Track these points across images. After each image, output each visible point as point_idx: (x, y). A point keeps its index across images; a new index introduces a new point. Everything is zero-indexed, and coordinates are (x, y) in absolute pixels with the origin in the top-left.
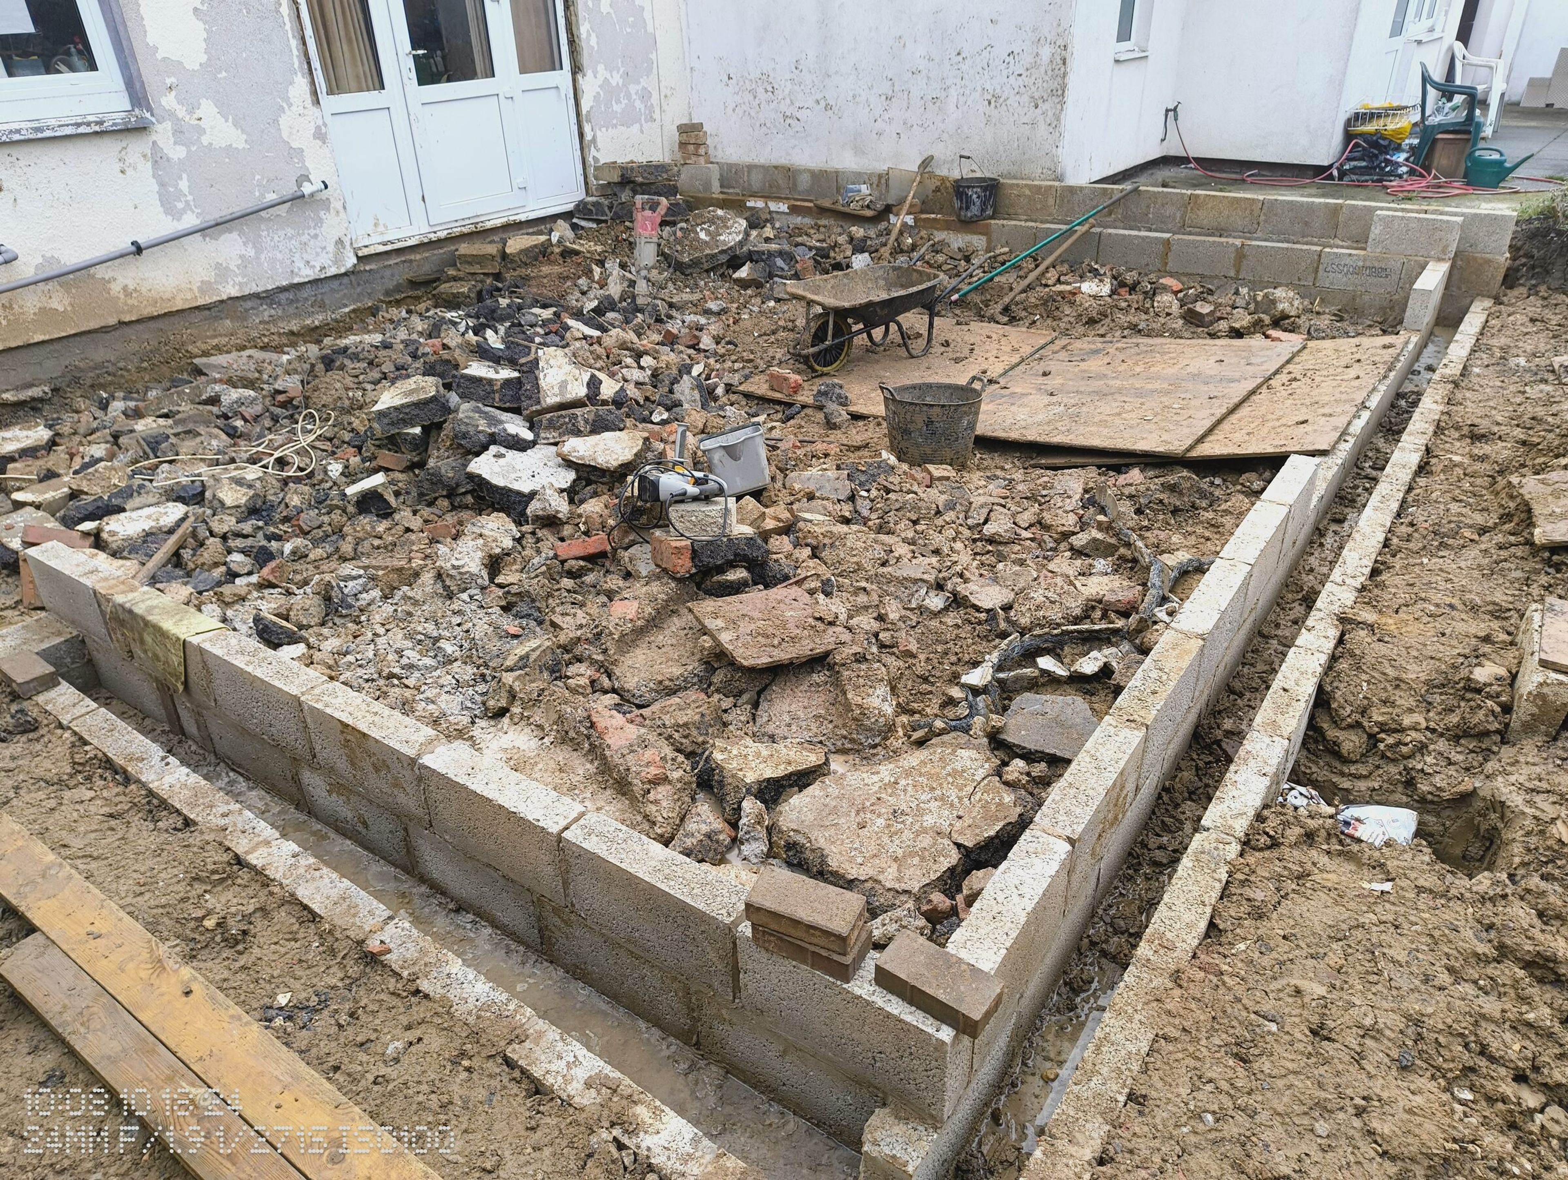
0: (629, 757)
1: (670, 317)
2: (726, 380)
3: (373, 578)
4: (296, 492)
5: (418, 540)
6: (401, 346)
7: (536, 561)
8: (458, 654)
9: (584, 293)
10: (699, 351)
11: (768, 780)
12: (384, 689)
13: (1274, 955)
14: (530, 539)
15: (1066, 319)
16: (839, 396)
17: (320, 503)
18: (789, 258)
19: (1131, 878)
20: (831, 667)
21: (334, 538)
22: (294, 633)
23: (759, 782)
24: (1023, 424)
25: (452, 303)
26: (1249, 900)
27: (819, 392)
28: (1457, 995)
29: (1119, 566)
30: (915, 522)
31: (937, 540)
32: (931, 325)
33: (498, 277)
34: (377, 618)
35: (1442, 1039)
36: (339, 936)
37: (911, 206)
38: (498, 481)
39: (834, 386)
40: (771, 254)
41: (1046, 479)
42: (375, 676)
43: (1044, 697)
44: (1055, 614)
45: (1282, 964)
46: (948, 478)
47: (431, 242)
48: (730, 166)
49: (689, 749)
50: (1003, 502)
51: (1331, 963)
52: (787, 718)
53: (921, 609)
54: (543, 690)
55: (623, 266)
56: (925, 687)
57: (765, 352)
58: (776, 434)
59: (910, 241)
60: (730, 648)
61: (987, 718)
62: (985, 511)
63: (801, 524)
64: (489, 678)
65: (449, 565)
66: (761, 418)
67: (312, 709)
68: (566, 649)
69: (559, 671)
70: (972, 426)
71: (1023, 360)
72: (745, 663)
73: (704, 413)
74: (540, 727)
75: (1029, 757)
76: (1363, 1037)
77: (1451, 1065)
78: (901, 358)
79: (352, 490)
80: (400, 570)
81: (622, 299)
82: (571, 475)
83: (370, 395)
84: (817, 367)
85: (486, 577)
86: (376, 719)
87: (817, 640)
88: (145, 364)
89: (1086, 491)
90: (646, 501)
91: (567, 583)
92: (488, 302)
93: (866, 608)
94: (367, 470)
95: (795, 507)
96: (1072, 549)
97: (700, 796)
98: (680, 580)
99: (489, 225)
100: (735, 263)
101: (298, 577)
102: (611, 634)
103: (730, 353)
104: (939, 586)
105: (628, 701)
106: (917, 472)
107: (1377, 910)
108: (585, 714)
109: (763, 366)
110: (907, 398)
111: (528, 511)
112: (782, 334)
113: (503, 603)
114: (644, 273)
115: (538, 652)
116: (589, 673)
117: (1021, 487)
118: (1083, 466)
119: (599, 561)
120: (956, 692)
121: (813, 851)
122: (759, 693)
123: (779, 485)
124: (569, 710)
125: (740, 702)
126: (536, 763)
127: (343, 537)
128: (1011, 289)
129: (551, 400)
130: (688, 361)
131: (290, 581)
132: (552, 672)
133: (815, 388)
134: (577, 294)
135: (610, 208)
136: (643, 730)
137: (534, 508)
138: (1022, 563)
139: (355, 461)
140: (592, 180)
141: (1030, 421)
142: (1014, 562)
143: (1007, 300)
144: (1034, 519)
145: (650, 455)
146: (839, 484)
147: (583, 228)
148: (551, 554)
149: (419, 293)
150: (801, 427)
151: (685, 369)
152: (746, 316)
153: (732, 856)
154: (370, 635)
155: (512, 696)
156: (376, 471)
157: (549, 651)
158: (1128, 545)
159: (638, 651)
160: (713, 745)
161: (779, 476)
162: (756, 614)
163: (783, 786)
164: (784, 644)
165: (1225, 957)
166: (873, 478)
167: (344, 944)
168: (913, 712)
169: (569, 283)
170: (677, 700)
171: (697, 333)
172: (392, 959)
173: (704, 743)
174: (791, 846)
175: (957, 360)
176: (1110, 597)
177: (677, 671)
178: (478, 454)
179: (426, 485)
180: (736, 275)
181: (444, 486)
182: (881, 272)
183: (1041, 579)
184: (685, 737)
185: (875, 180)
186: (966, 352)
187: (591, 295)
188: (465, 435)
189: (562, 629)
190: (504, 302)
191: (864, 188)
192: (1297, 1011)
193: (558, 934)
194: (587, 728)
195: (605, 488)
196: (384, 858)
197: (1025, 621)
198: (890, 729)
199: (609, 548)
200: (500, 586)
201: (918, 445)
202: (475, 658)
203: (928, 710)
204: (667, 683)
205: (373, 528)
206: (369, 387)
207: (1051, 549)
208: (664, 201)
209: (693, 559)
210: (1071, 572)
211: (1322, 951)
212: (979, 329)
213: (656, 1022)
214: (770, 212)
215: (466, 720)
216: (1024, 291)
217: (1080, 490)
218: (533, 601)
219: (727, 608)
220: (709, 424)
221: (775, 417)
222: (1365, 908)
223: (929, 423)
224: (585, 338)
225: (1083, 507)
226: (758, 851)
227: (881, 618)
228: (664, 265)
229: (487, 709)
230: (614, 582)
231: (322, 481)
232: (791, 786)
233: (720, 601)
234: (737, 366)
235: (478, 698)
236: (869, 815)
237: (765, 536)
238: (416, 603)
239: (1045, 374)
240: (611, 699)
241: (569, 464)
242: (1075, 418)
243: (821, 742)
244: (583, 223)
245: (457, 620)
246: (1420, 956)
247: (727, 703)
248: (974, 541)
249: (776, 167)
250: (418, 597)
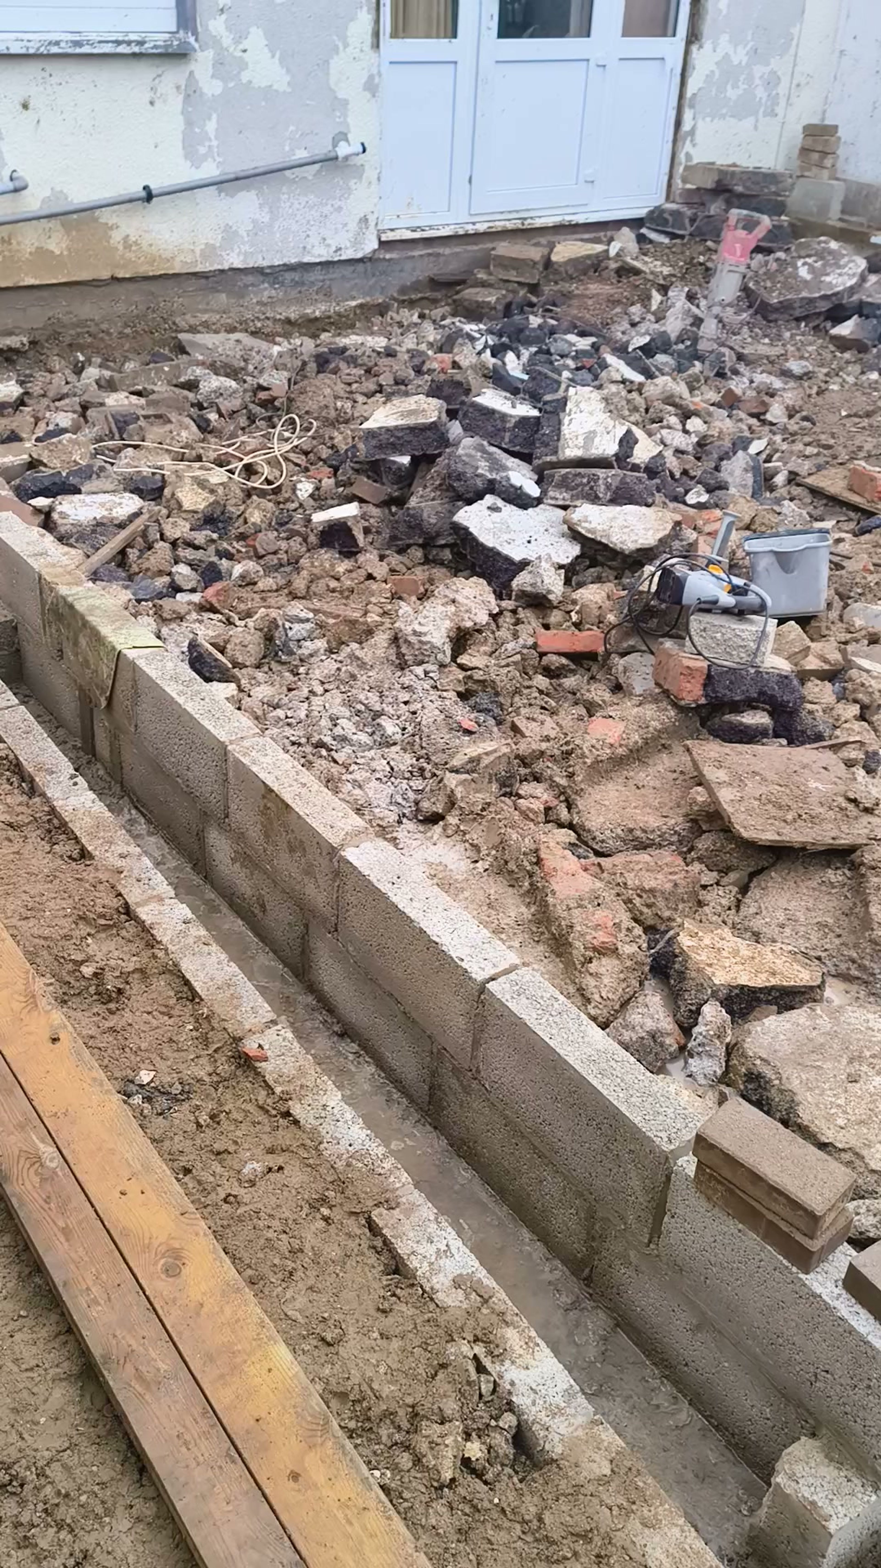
0: (576, 912)
1: (736, 372)
2: (791, 466)
3: (321, 626)
4: (258, 507)
5: (380, 591)
6: (406, 357)
7: (510, 646)
8: (398, 737)
9: (633, 325)
10: (764, 422)
11: (742, 987)
12: (310, 757)
14: (507, 619)
17: (282, 525)
20: (855, 867)
21: (288, 569)
22: (228, 670)
23: (732, 988)
25: (474, 313)
33: (534, 289)
34: (317, 674)
36: (216, 1025)
38: (487, 539)
42: (303, 740)
47: (466, 235)
48: (861, 186)
49: (650, 922)
52: (781, 917)
54: (489, 804)
55: (691, 297)
57: (852, 439)
58: (843, 548)
60: (730, 810)
63: (853, 673)
64: (428, 775)
65: (409, 629)
66: (828, 524)
67: (238, 762)
68: (523, 761)
69: (511, 786)
72: (745, 834)
73: (754, 504)
74: (476, 848)
79: (320, 517)
80: (353, 623)
81: (680, 340)
82: (575, 550)
83: (360, 410)
85: (449, 653)
86: (304, 791)
87: (844, 828)
88: (128, 331)
90: (664, 601)
91: (541, 681)
92: (517, 318)
94: (340, 497)
95: (850, 648)
97: (650, 984)
98: (682, 710)
99: (539, 223)
100: (838, 314)
101: (242, 607)
102: (583, 756)
103: (804, 432)
105: (586, 844)
108: (533, 847)
109: (844, 456)
111: (514, 584)
112: (878, 419)
113: (461, 689)
114: (716, 310)
115: (492, 758)
116: (545, 797)
119: (586, 663)
121: (781, 1091)
122: (752, 876)
123: (834, 615)
124: (514, 836)
125: (725, 881)
126: (463, 890)
127: (298, 570)
129: (571, 451)
130: (747, 434)
131: (232, 608)
132: (503, 785)
134: (626, 325)
135: (693, 220)
136: (599, 884)
137: (521, 581)
139: (328, 483)
140: (678, 183)
145: (676, 544)
147: (651, 242)
148: (530, 642)
149: (438, 295)
150: (877, 545)
151: (741, 444)
152: (836, 388)
153: (675, 1067)
154: (305, 692)
155: (452, 803)
156: (349, 499)
157: (504, 760)
159: (610, 785)
160: (681, 926)
161: (838, 604)
162: (771, 776)
163: (759, 1000)
164: (800, 823)
167: (220, 1035)
169: (618, 310)
170: (647, 858)
171: (766, 399)
172: (268, 1068)
173: (670, 919)
174: (754, 1077)
177: (653, 821)
178: (470, 502)
179: (402, 528)
180: (835, 331)
181: (423, 532)
184: (649, 906)
187: (642, 328)
188: (460, 477)
189: (523, 736)
190: (535, 321)
193: (451, 1098)
194: (531, 863)
195: (612, 574)
196: (275, 952)
199: (601, 650)
200: (462, 667)
202: (417, 747)
204: (638, 833)
205: (332, 566)
206: (361, 399)
208: (766, 221)
209: (705, 686)
213: (544, 1236)
215: (393, 817)
218: (497, 694)
219: (736, 759)
220: (758, 520)
221: (845, 526)
224: (623, 382)
226: (710, 1071)
228: (744, 304)
229: (418, 810)
230: (599, 693)
231: (287, 500)
232: (768, 1002)
233: (728, 748)
234: (809, 450)
235: (411, 795)
236: (865, 1068)
237: (804, 676)
238: (363, 665)
240: (568, 836)
241: (575, 535)
243: (819, 958)
244: (653, 236)
245: (405, 696)
247: (708, 878)
250: (366, 659)
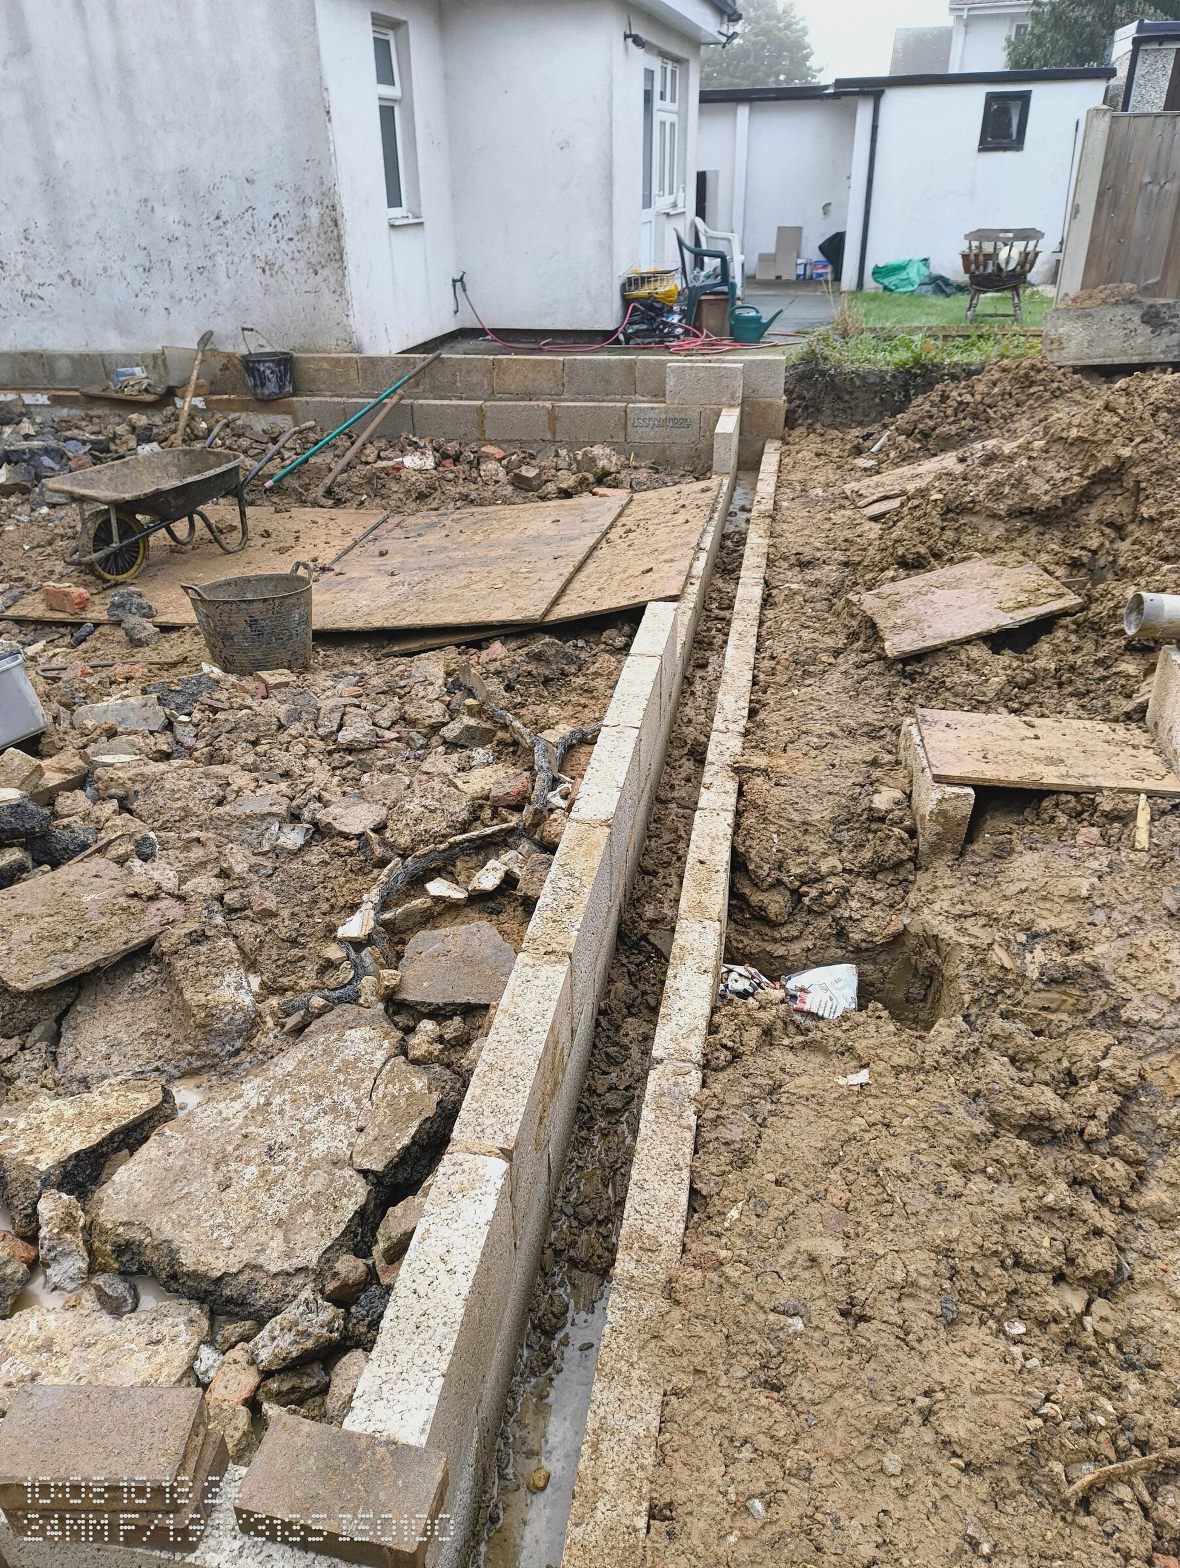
11: (77, 1155)
13: (773, 1213)
15: (395, 496)
16: (140, 607)
18: (59, 455)
19: (586, 1141)
20: (158, 960)
23: (63, 1164)
24: (366, 610)
26: (727, 1144)
27: (113, 604)
28: (975, 1200)
29: (500, 752)
30: (255, 743)
31: (285, 760)
32: (243, 514)
35: (978, 1268)
37: (198, 387)
39: (131, 595)
40: (33, 453)
41: (402, 667)
43: (443, 931)
44: (438, 824)
45: (783, 1222)
46: (286, 684)
50: (356, 701)
51: (836, 1201)
53: (277, 851)
56: (296, 952)
57: (41, 566)
59: (204, 425)
61: (378, 976)
62: (337, 715)
63: (99, 772)
66: (39, 646)
70: (306, 620)
71: (356, 543)
72: (23, 987)
75: (439, 1014)
76: (899, 1300)
77: (996, 1298)
78: (215, 556)
84: (109, 577)
87: (134, 927)
89: (449, 674)
93: (203, 864)
95: (89, 750)
96: (445, 742)
104: (295, 817)
106: (249, 683)
107: (863, 1110)
109: (36, 583)
110: (222, 596)
112: (59, 544)
117: (375, 681)
118: (440, 648)
120: (334, 952)
122: (59, 1021)
123: (65, 725)
125: (29, 1041)
128: (330, 470)
133: (108, 601)
138: (390, 769)
141: (373, 606)
142: (381, 770)
143: (327, 481)
144: (395, 716)
146: (147, 712)
150: (96, 650)
152: (11, 528)
158: (505, 727)
161: (65, 714)
162: (37, 910)
163: (104, 1155)
164: (84, 945)
165: (719, 1236)
166: (193, 698)
168: (283, 990)
174: (124, 1248)
175: (282, 551)
176: (497, 792)
182: (169, 458)
183: (415, 785)
185: (150, 361)
186: (291, 541)
191: (137, 370)
192: (819, 1290)
197: (404, 840)
198: (254, 1022)
201: (244, 651)
203: (302, 983)
207: (422, 747)
210: (448, 769)
211: (821, 1187)
212: (302, 516)
214: (24, 405)
216: (344, 471)
217: (442, 674)
221: (61, 642)
222: (849, 1113)
223: (253, 622)
225: (449, 692)
226: (74, 1271)
227: (224, 874)
232: (117, 1150)
237: (51, 794)
239: (382, 554)
242: (422, 596)
246: (923, 1158)
247: (9, 1047)
248: (330, 753)
249: (25, 354)
